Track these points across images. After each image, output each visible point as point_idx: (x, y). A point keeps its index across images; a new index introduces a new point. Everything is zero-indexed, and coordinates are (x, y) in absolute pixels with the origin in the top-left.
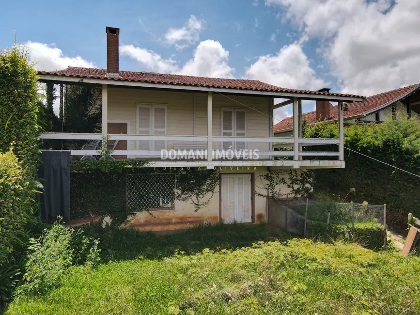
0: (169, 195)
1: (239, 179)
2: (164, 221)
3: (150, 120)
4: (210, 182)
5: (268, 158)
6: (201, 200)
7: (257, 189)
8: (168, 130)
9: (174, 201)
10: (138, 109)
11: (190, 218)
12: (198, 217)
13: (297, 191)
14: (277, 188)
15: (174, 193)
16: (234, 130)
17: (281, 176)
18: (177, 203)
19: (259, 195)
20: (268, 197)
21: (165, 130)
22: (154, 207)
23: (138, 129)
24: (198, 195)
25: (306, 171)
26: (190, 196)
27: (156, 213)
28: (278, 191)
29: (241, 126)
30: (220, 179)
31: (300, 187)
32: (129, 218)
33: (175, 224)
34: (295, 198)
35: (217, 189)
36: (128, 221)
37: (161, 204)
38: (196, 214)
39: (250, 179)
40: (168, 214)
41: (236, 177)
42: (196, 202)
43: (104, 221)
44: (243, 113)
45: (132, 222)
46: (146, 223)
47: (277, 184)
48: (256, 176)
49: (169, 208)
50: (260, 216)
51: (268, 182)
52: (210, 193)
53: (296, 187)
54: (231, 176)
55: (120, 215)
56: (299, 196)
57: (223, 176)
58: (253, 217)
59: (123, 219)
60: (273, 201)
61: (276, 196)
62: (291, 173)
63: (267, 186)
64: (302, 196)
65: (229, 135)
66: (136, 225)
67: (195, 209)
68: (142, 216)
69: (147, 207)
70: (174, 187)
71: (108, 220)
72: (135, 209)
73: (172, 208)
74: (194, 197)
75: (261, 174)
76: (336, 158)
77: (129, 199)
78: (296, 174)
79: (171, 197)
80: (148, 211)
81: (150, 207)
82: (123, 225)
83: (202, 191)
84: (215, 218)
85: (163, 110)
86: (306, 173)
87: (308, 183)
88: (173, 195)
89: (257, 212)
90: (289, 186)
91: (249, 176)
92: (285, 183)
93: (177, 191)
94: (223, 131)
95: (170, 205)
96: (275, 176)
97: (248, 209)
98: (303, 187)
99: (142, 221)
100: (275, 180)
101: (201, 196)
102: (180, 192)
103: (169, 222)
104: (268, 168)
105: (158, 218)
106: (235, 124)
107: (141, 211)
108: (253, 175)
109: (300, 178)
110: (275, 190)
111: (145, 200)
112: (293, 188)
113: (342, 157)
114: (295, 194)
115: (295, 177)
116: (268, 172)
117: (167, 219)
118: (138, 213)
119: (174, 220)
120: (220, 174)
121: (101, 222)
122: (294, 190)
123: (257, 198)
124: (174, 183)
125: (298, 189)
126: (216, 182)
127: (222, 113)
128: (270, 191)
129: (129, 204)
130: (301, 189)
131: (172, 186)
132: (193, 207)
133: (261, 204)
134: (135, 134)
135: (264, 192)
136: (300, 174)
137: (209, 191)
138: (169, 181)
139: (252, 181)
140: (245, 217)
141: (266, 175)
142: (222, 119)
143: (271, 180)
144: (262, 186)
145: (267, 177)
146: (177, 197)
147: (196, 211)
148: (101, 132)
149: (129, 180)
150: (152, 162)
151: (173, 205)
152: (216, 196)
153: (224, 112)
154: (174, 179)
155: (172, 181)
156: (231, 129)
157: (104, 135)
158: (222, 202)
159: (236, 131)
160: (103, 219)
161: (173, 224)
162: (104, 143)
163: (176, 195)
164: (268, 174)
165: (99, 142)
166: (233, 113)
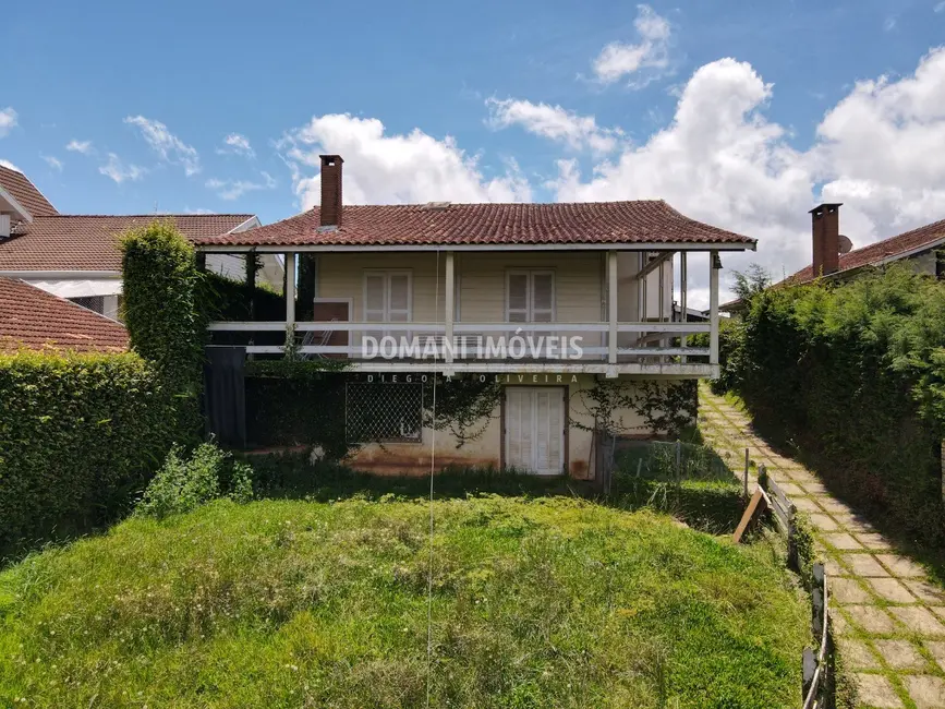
0: (411, 417)
2: (405, 461)
3: (385, 295)
4: (484, 399)
5: (598, 358)
6: (467, 429)
7: (572, 415)
8: (412, 312)
9: (420, 430)
10: (365, 280)
11: (449, 458)
12: (462, 459)
13: (660, 423)
14: (615, 415)
15: (420, 414)
16: (530, 310)
17: (623, 394)
18: (426, 431)
19: (578, 426)
20: (596, 431)
21: (408, 311)
22: (387, 436)
23: (366, 311)
24: (461, 421)
25: (678, 384)
26: (449, 422)
27: (391, 447)
28: (617, 420)
29: (543, 298)
30: (502, 396)
31: (666, 416)
32: (351, 451)
33: (424, 466)
34: (655, 436)
35: (496, 412)
36: (349, 456)
37: (402, 433)
38: (458, 453)
39: (562, 400)
40: (412, 450)
41: (535, 393)
42: (458, 432)
43: (312, 454)
44: (548, 278)
45: (355, 458)
46: (377, 462)
47: (615, 407)
48: (571, 393)
49: (411, 440)
50: (579, 465)
51: (597, 404)
52: (484, 419)
53: (656, 414)
54: (523, 390)
55: (338, 447)
56: (661, 432)
57: (508, 391)
58: (566, 465)
59: (342, 453)
60: (601, 436)
61: (614, 430)
62: (646, 388)
63: (594, 411)
64: (670, 432)
65: (521, 318)
66: (361, 464)
67: (457, 444)
68: (369, 450)
69: (376, 436)
70: (420, 406)
71: (318, 452)
72: (358, 438)
73: (419, 440)
74: (455, 424)
75: (582, 388)
76: (705, 360)
77: (349, 421)
78: (658, 390)
79: (416, 423)
80: (378, 441)
81: (381, 436)
82: (341, 462)
83: (471, 414)
84: (492, 464)
85: (405, 278)
86: (679, 389)
87: (684, 408)
88: (419, 417)
89: (572, 459)
90: (641, 413)
91: (561, 392)
92: (633, 406)
93: (427, 413)
94: (509, 311)
95: (416, 435)
96: (612, 393)
97: (557, 452)
98: (672, 415)
99: (370, 458)
100: (611, 399)
101: (467, 423)
102: (431, 414)
103: (412, 463)
104: (596, 376)
105: (396, 455)
106: (533, 293)
107: (366, 440)
108: (566, 388)
109: (665, 398)
110: (610, 419)
111: (373, 424)
112: (650, 417)
113: (714, 358)
114: (655, 427)
115: (654, 396)
116: (597, 386)
117: (410, 458)
118: (363, 445)
119: (421, 461)
120: (504, 387)
121: (307, 455)
122: (651, 421)
123: (573, 431)
124: (420, 399)
125: (661, 419)
126: (494, 399)
127: (508, 280)
128: (600, 420)
129: (349, 428)
130: (667, 419)
131: (417, 403)
132: (454, 441)
133: (581, 441)
134: (359, 319)
135: (589, 422)
136: (666, 389)
137: (482, 414)
138: (412, 395)
139: (566, 400)
140: (551, 467)
141: (592, 391)
142: (508, 291)
143: (603, 399)
144: (584, 411)
145: (594, 394)
146: (426, 423)
147: (458, 447)
148: (285, 320)
149: (349, 391)
150: (356, 364)
151: (420, 436)
152: (495, 424)
153: (511, 277)
154: (420, 392)
155: (417, 395)
156: (524, 307)
157: (288, 325)
158: (507, 436)
159: (534, 311)
160: (312, 450)
161: (419, 466)
162: (288, 336)
163: (425, 418)
164: (596, 389)
165: (283, 334)
166: (528, 278)
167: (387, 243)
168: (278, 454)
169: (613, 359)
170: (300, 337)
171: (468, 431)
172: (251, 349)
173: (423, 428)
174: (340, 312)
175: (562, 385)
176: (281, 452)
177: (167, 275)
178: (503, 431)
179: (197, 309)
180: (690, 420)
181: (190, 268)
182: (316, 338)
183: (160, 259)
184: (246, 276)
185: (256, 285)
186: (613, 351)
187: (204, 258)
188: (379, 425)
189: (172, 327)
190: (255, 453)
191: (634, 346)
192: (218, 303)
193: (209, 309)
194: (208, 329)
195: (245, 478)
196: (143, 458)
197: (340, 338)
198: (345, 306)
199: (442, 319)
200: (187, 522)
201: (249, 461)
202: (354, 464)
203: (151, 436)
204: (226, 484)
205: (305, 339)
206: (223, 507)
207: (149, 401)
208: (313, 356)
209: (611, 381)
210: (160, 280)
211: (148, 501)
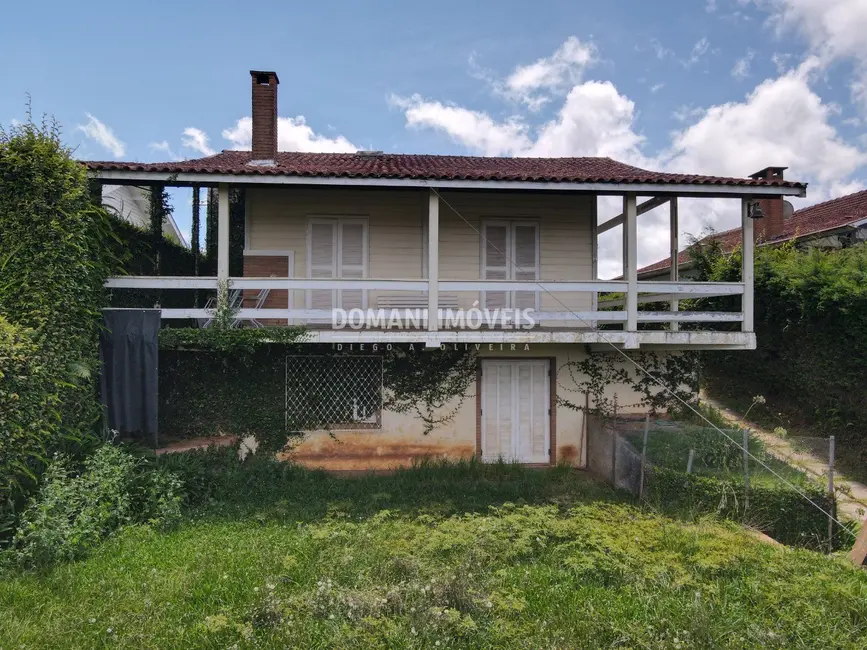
0: (369, 398)
1: (521, 370)
2: (360, 452)
3: (334, 248)
4: (456, 374)
6: (436, 411)
7: (560, 392)
8: (369, 269)
9: (379, 414)
10: (310, 228)
11: (414, 447)
12: (430, 447)
13: (659, 400)
14: (609, 392)
15: (379, 394)
16: (511, 268)
17: (618, 367)
18: (387, 415)
19: (567, 404)
20: (586, 410)
21: (363, 268)
22: (338, 422)
23: (310, 267)
24: (430, 401)
25: (679, 355)
26: (415, 402)
27: (343, 434)
28: (610, 398)
29: (526, 258)
30: (478, 369)
31: (665, 391)
32: (292, 441)
33: (383, 457)
34: (654, 415)
35: (471, 390)
36: (289, 448)
37: (355, 416)
38: (426, 441)
39: (546, 374)
40: (369, 438)
41: (516, 366)
42: (426, 415)
43: (242, 446)
44: (532, 230)
45: (297, 449)
46: (326, 454)
47: (608, 382)
48: (559, 364)
49: (368, 426)
50: (568, 451)
51: (588, 379)
52: (457, 398)
54: (505, 363)
55: (276, 437)
56: (660, 410)
57: (485, 364)
58: (551, 452)
59: (280, 443)
60: (597, 419)
61: (608, 409)
63: (585, 388)
64: (670, 410)
65: (501, 276)
66: (305, 457)
67: (425, 429)
68: (315, 439)
69: (324, 421)
70: (380, 384)
71: (250, 443)
72: (301, 425)
73: (377, 425)
74: (422, 405)
75: (571, 361)
76: (736, 327)
77: (290, 403)
78: (656, 362)
79: (373, 404)
80: (326, 428)
81: (331, 422)
82: (279, 455)
83: (440, 393)
84: (468, 450)
85: (361, 227)
86: (679, 360)
87: (685, 382)
88: (378, 398)
89: (560, 444)
90: (637, 388)
91: (545, 366)
92: (628, 381)
93: (388, 393)
94: (485, 268)
95: (373, 419)
96: (604, 365)
97: (543, 437)
98: (672, 391)
99: (317, 449)
100: (604, 374)
101: (437, 404)
102: (392, 394)
103: (369, 454)
104: (587, 347)
105: (349, 445)
106: (514, 253)
107: (312, 427)
108: (552, 361)
109: (664, 370)
110: (604, 396)
111: (321, 407)
112: (647, 392)
113: (748, 324)
114: (654, 405)
115: (652, 369)
116: (588, 357)
117: (367, 448)
118: (307, 433)
119: (380, 451)
120: (479, 360)
121: (236, 447)
122: (649, 397)
123: (561, 411)
124: (379, 375)
125: (660, 395)
126: (469, 374)
127: (484, 231)
128: (592, 396)
129: (290, 413)
130: (666, 395)
131: (375, 380)
132: (421, 426)
133: (571, 427)
134: (303, 276)
135: (579, 400)
136: (665, 361)
137: (455, 393)
138: (369, 371)
139: (552, 375)
140: (534, 452)
141: (582, 363)
142: (484, 244)
143: (596, 373)
144: (572, 387)
145: (585, 367)
146: (386, 404)
147: (425, 433)
148: (215, 273)
149: (290, 367)
150: (313, 333)
151: (379, 421)
152: (470, 403)
153: (488, 228)
154: (379, 367)
155: (376, 370)
156: (504, 264)
157: (221, 280)
158: (483, 417)
159: (515, 269)
160: (240, 440)
161: (377, 457)
162: (220, 296)
163: (385, 399)
164: (587, 361)
166: (508, 230)
167: (359, 176)
168: (201, 450)
169: (631, 325)
171: (438, 413)
172: (167, 313)
173: (383, 411)
174: (277, 266)
175: (547, 357)
176: (205, 447)
177: (49, 203)
178: (479, 412)
179: (93, 257)
180: (691, 396)
181: (81, 198)
182: (247, 299)
183: (39, 179)
184: (150, 222)
186: (632, 316)
187: (100, 190)
188: (327, 407)
189: (57, 279)
190: (171, 451)
192: (119, 252)
193: (106, 259)
194: (106, 285)
195: (170, 494)
197: (278, 299)
198: (285, 259)
201: (170, 465)
202: (295, 457)
203: (24, 440)
204: (140, 508)
207: (22, 389)
208: (247, 322)
210: (37, 210)
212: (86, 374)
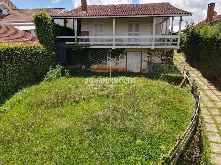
0: (105, 59)
1: (135, 53)
2: (103, 69)
3: (98, 29)
4: (122, 54)
5: (150, 44)
6: (118, 61)
7: (143, 58)
8: (105, 33)
9: (107, 62)
10: (93, 25)
11: (114, 68)
12: (117, 68)
13: (164, 60)
14: (153, 58)
15: (107, 58)
16: (133, 32)
17: (155, 53)
18: (108, 62)
19: (144, 61)
20: (148, 62)
21: (104, 33)
22: (99, 63)
23: (93, 33)
24: (117, 59)
25: (169, 51)
26: (114, 60)
27: (100, 65)
28: (153, 59)
29: (137, 30)
30: (126, 53)
31: (165, 58)
32: (91, 67)
33: (108, 70)
34: (162, 63)
35: (125, 57)
36: (91, 68)
37: (103, 62)
38: (116, 67)
39: (140, 54)
40: (105, 66)
42: (116, 62)
43: (82, 67)
44: (138, 24)
45: (92, 68)
46: (97, 69)
47: (153, 56)
48: (143, 52)
49: (105, 64)
50: (144, 70)
51: (149, 55)
52: (122, 59)
53: (163, 58)
54: (132, 52)
55: (88, 66)
56: (164, 62)
57: (128, 52)
58: (141, 70)
59: (89, 67)
60: (149, 63)
61: (153, 62)
62: (161, 52)
63: (148, 57)
64: (166, 62)
65: (131, 35)
66: (93, 69)
68: (95, 66)
69: (97, 63)
70: (107, 56)
71: (84, 67)
72: (92, 63)
73: (107, 64)
74: (115, 60)
75: (145, 52)
76: (176, 45)
77: (90, 59)
78: (164, 52)
79: (106, 60)
80: (97, 64)
81: (98, 63)
82: (89, 69)
83: (119, 58)
84: (124, 69)
85: (103, 25)
86: (169, 52)
87: (170, 56)
88: (107, 59)
89: (142, 68)
90: (159, 58)
91: (140, 52)
92: (157, 56)
93: (108, 58)
94: (128, 33)
95: (106, 63)
96: (152, 53)
97: (139, 67)
98: (167, 58)
99: (96, 68)
100: (152, 55)
101: (118, 60)
102: (109, 58)
103: (105, 69)
104: (149, 49)
105: (101, 67)
106: (134, 29)
107: (95, 64)
108: (142, 52)
109: (165, 54)
110: (152, 59)
112: (161, 58)
113: (178, 44)
114: (162, 61)
115: (163, 54)
116: (149, 51)
117: (105, 68)
118: (94, 65)
119: (107, 69)
120: (127, 51)
121: (81, 67)
122: (162, 59)
123: (143, 62)
124: (107, 54)
125: (164, 59)
126: (124, 54)
127: (128, 25)
128: (149, 59)
129: (90, 61)
130: (165, 59)
131: (106, 55)
132: (115, 64)
133: (145, 64)
134: (92, 35)
135: (147, 60)
136: (166, 52)
137: (122, 58)
138: (105, 53)
139: (141, 54)
140: (137, 70)
141: (148, 52)
142: (128, 27)
143: (150, 54)
144: (145, 57)
145: (148, 53)
146: (108, 60)
147: (116, 66)
148: (74, 35)
149: (90, 52)
150: (92, 46)
151: (107, 63)
152: (125, 60)
153: (129, 24)
154: (107, 52)
155: (106, 53)
156: (132, 31)
157: (75, 37)
158: (127, 63)
159: (134, 33)
160: (82, 66)
161: (107, 70)
162: (75, 40)
163: (108, 59)
164: (149, 52)
165: (74, 39)
166: (133, 24)
167: (98, 16)
168: (74, 67)
169: (153, 45)
170: (78, 40)
171: (118, 62)
172: (67, 43)
173: (108, 61)
174: (87, 33)
175: (141, 51)
176: (75, 67)
177: (46, 25)
178: (126, 62)
179: (53, 33)
180: (171, 59)
181: (51, 23)
182: (82, 40)
183: (44, 21)
184: (64, 24)
185: (67, 27)
186: (153, 43)
187: (54, 20)
188: (97, 60)
189: (48, 37)
190: (69, 67)
191: (158, 41)
192: (58, 31)
193: (56, 33)
194: (56, 38)
195: (68, 73)
196: (45, 68)
197: (87, 40)
198: (89, 32)
199: (112, 35)
200: (56, 82)
201: (68, 69)
202: (92, 69)
203: (46, 63)
204: (63, 74)
205: (79, 40)
206: (63, 79)
207: (45, 55)
208: (81, 44)
209: (152, 50)
210: (44, 26)
211: (47, 78)
212: (54, 53)
